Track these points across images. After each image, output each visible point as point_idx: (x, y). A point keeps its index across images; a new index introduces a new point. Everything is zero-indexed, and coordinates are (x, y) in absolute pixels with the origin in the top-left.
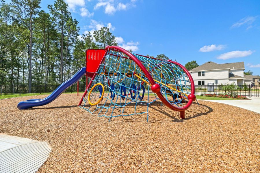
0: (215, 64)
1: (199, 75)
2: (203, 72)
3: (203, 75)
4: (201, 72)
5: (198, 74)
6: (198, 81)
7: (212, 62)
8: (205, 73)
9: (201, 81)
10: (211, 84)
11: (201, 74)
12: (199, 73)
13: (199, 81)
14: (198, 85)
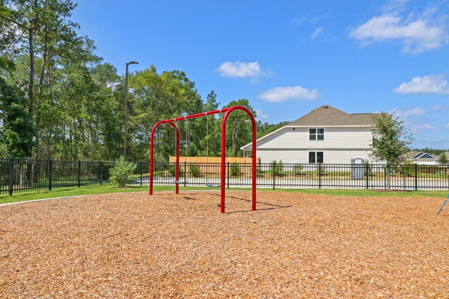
0: (341, 113)
1: (312, 138)
2: (322, 131)
3: (321, 138)
4: (315, 130)
5: (308, 134)
6: (308, 152)
7: (332, 108)
8: (325, 134)
9: (316, 152)
10: (359, 162)
11: (317, 134)
12: (312, 131)
13: (310, 152)
14: (308, 163)
